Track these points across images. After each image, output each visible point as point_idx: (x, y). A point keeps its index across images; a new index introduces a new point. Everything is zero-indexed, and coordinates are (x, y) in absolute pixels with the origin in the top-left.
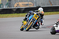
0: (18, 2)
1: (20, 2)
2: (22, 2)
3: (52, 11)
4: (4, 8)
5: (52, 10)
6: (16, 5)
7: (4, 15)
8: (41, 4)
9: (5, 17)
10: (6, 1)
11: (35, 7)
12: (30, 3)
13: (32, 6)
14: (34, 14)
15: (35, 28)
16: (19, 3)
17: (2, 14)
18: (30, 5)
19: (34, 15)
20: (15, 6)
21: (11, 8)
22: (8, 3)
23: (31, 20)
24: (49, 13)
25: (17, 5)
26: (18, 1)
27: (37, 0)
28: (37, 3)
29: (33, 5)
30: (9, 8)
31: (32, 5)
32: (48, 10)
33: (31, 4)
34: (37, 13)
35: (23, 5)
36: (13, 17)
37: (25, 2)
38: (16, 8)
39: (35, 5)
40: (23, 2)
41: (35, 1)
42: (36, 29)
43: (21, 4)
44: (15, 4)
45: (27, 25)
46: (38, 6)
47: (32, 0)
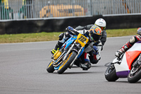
0: (49, 5)
1: (53, 4)
2: (58, 3)
3: (131, 27)
4: (14, 19)
5: (129, 25)
6: (43, 12)
7: (14, 35)
8: (103, 10)
9: (18, 42)
10: (19, 3)
11: (90, 16)
12: (77, 7)
13: (81, 15)
14: (77, 34)
15: (82, 67)
16: (51, 6)
17: (9, 33)
18: (78, 13)
19: (79, 36)
20: (41, 15)
21: (31, 19)
22: (24, 8)
23: (71, 48)
24: (123, 30)
25: (47, 12)
26: (49, 2)
27: (93, 1)
28: (95, 6)
29: (85, 12)
30: (27, 19)
31: (83, 13)
32: (121, 25)
33: (80, 10)
34: (86, 31)
35: (60, 11)
36: (36, 41)
37: (65, 4)
38: (45, 19)
39: (89, 12)
40: (60, 4)
41: (89, 1)
42: (84, 69)
43: (55, 8)
44: (41, 10)
45: (61, 60)
46: (96, 14)
47: (81, 1)
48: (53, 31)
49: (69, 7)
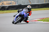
0: (3, 1)
1: (4, 1)
2: (6, 1)
6: (1, 4)
8: (22, 3)
11: (17, 5)
12: (12, 2)
16: (4, 2)
18: (13, 4)
28: (19, 1)
33: (14, 3)
35: (7, 3)
37: (8, 1)
38: (2, 6)
39: (17, 3)
46: (19, 4)
48: (4, 10)
49: (10, 2)
